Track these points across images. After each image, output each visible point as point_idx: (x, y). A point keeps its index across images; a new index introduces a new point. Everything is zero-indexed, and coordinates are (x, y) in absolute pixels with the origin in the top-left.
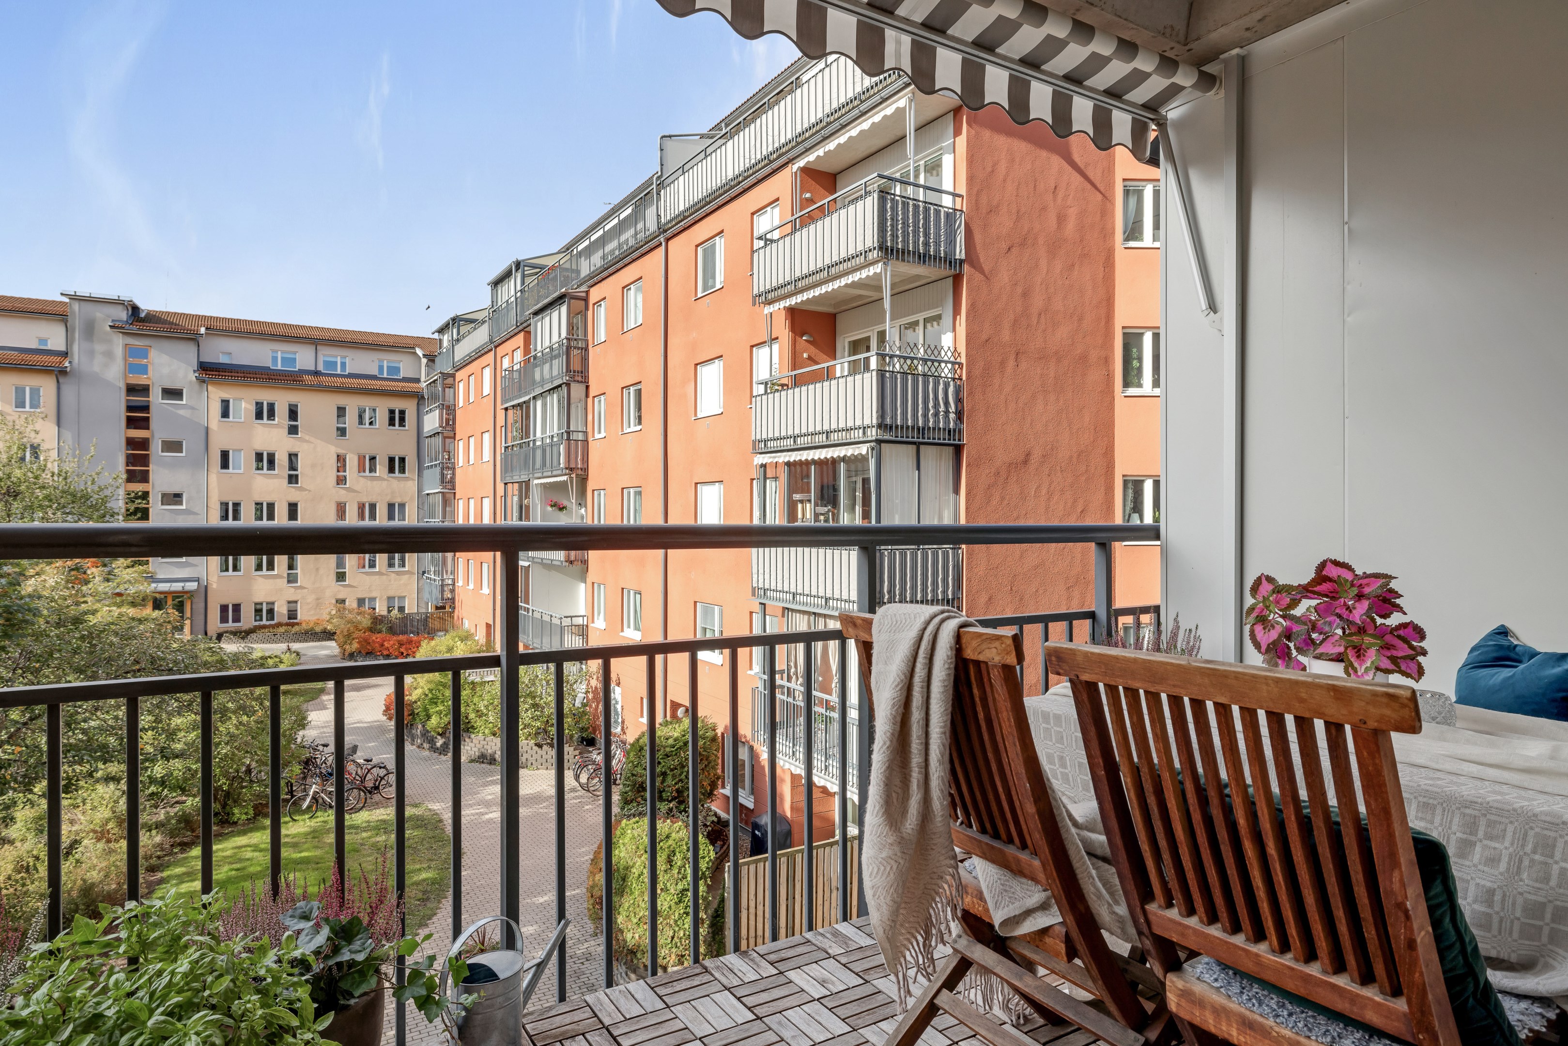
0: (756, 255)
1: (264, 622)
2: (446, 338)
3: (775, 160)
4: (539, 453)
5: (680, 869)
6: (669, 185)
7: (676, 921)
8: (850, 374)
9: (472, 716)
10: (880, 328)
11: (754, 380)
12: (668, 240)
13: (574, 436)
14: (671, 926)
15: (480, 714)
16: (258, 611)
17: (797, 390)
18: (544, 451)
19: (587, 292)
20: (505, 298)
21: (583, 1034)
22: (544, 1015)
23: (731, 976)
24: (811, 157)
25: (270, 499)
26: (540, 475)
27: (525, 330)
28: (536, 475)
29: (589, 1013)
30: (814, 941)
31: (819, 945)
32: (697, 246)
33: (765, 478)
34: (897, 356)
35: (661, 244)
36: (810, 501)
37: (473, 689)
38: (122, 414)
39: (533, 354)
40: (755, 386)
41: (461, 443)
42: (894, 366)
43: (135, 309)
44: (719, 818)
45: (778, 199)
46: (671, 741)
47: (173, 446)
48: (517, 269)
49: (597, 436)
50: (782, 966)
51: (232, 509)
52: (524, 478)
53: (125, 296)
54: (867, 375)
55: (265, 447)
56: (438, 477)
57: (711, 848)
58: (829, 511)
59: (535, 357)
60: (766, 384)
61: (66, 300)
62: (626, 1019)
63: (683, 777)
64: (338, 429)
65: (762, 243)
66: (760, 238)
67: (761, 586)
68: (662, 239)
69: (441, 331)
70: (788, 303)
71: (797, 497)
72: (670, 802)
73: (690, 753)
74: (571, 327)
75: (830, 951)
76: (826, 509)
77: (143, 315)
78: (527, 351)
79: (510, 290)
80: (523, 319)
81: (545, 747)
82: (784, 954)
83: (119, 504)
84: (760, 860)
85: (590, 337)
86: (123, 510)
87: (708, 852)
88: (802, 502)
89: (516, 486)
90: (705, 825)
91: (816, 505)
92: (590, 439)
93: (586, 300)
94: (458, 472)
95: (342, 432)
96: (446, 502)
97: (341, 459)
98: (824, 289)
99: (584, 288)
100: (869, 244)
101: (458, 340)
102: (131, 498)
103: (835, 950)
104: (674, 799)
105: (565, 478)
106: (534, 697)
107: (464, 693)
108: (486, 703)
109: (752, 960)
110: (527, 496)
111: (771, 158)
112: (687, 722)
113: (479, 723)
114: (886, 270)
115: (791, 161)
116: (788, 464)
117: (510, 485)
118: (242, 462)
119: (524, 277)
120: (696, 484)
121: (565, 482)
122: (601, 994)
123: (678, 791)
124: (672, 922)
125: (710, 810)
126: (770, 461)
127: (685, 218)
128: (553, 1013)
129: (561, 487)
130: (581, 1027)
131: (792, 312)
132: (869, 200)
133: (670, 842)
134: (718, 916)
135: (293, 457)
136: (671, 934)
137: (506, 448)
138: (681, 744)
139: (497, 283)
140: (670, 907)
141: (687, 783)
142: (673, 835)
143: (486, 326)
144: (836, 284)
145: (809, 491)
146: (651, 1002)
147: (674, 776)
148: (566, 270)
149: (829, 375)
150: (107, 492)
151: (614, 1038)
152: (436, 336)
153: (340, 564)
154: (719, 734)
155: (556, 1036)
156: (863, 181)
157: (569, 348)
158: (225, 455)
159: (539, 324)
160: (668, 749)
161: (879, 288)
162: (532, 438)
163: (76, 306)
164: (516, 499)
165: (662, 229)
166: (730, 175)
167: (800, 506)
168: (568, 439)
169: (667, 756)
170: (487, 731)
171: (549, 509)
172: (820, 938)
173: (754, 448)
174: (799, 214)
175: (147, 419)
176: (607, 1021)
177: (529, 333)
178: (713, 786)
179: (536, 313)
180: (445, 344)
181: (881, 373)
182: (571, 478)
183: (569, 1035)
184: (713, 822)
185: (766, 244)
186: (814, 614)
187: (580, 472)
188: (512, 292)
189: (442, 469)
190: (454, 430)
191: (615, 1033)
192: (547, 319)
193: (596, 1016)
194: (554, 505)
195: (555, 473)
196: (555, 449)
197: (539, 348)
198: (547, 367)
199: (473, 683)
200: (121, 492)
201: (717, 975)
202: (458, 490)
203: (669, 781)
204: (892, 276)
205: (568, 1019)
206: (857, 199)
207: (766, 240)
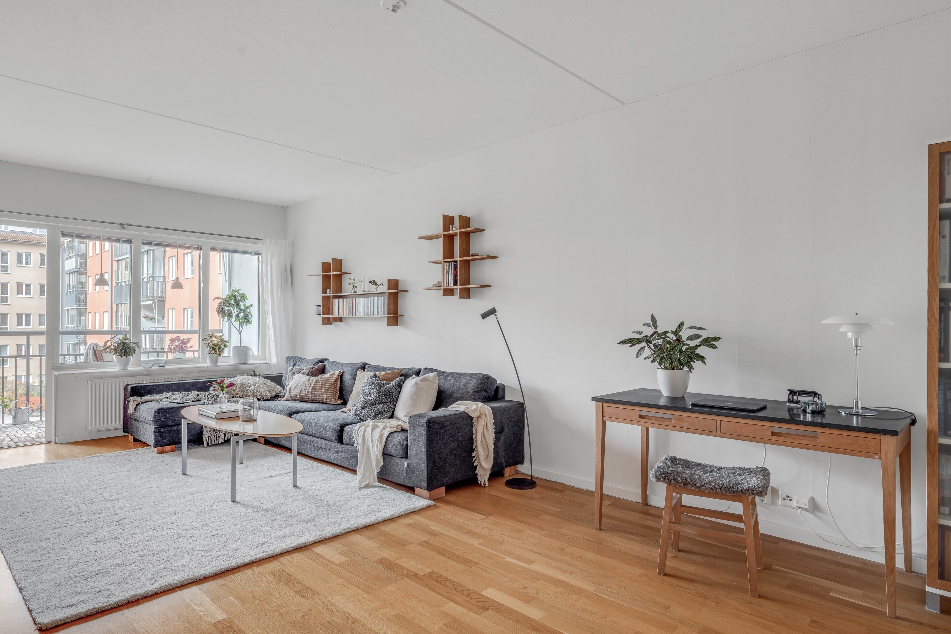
13: (156, 279)
64: (2, 266)
92: (167, 280)
94: (88, 296)
95: (5, 268)
96: (80, 315)
117: (120, 305)
121: (151, 305)
129: (149, 307)
168: (153, 281)
182: (155, 302)
187: (160, 299)
189: (78, 294)
190: (86, 269)
195: (145, 299)
202: (88, 307)
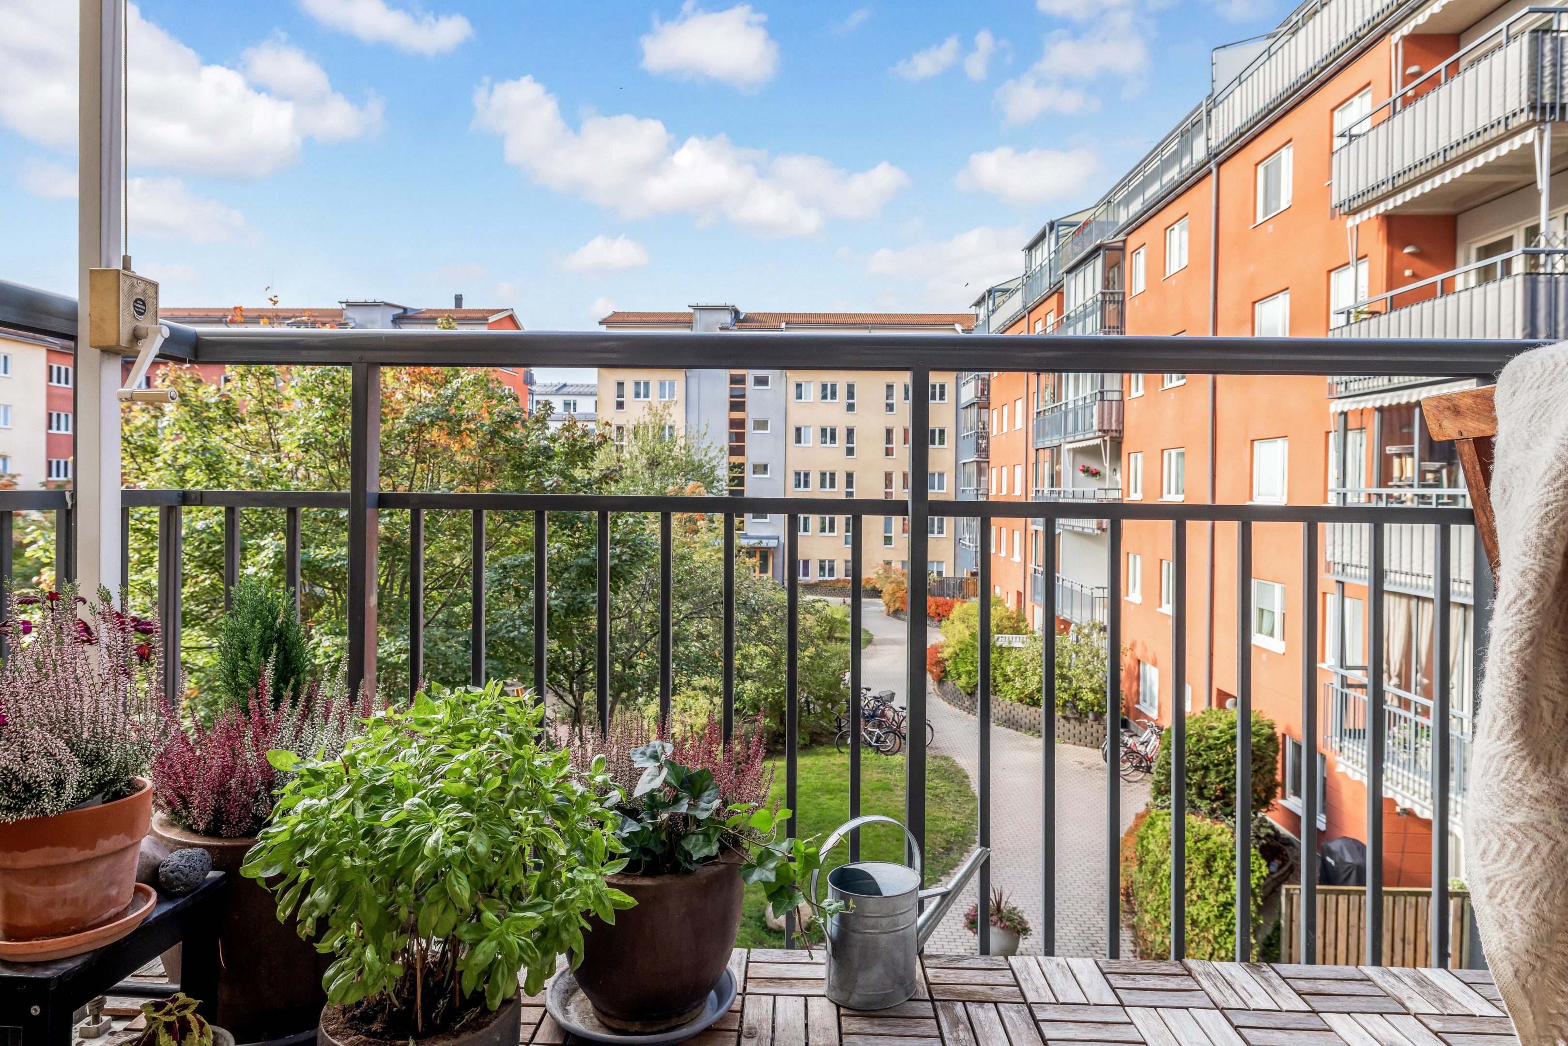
0: (1335, 157)
1: (827, 578)
2: (982, 312)
3: (1365, 36)
4: (1071, 417)
5: (1222, 877)
6: (1222, 102)
7: (1215, 937)
8: (1479, 284)
9: (1000, 679)
10: (1530, 223)
11: (1332, 310)
12: (1219, 165)
13: (1108, 396)
14: (1209, 941)
15: (1007, 680)
16: (822, 568)
17: (1394, 315)
18: (1076, 414)
19: (1125, 241)
20: (1039, 262)
21: (996, 1003)
22: (953, 963)
23: (1228, 992)
24: (1421, 18)
25: (832, 469)
26: (1072, 439)
27: (1057, 290)
28: (1068, 440)
29: (1009, 980)
30: (1379, 981)
31: (1389, 990)
32: (1257, 165)
33: (1346, 430)
34: (1559, 252)
35: (1210, 172)
36: (1411, 455)
37: (1001, 653)
38: (726, 400)
39: (1065, 314)
40: (1332, 316)
41: (995, 412)
42: (1553, 266)
43: (737, 312)
44: (1277, 832)
45: (1369, 84)
46: (1215, 733)
47: (761, 425)
48: (1051, 229)
49: (1134, 394)
50: (1318, 1003)
51: (802, 479)
52: (1056, 443)
53: (730, 303)
54: (1507, 283)
55: (828, 424)
56: (974, 446)
57: (1263, 862)
58: (1442, 467)
59: (1068, 317)
60: (1349, 313)
61: (691, 310)
62: (1058, 1003)
63: (1229, 775)
64: (887, 405)
65: (1345, 140)
66: (1342, 135)
67: (1338, 559)
68: (1212, 165)
69: (978, 304)
70: (1382, 208)
71: (1391, 450)
72: (1214, 801)
73: (1238, 749)
74: (1107, 282)
75: (1408, 1004)
76: (1437, 465)
77: (742, 317)
78: (1060, 311)
79: (1042, 254)
80: (1057, 280)
81: (1072, 721)
82: (1322, 986)
83: (723, 472)
84: (1331, 892)
85: (1127, 290)
86: (727, 478)
87: (1261, 869)
88: (1399, 456)
89: (1048, 452)
90: (1258, 837)
91: (1421, 459)
92: (1127, 399)
93: (1122, 249)
94: (992, 441)
95: (890, 407)
96: (980, 472)
97: (889, 432)
98: (1438, 181)
99: (1121, 237)
100: (1513, 105)
101: (993, 311)
102: (733, 467)
103: (1418, 1004)
104: (1218, 798)
105: (1098, 441)
106: (1062, 667)
107: (993, 656)
108: (1013, 668)
109: (1267, 980)
110: (1059, 462)
111: (1359, 34)
112: (1235, 714)
113: (1006, 687)
114: (1541, 139)
115: (1389, 31)
116: (1380, 409)
117: (1041, 451)
118: (811, 436)
119: (1058, 238)
120: (1253, 441)
121: (1098, 446)
122: (1032, 962)
123: (1223, 790)
124: (1211, 937)
125: (1263, 820)
126: (1353, 408)
127: (1242, 135)
128: (964, 964)
129: (1093, 452)
130: (995, 993)
131: (1390, 220)
132: (1514, 47)
133: (1210, 844)
134: (1271, 945)
135: (850, 432)
136: (1210, 950)
137: (1038, 413)
138: (1228, 737)
139: (1031, 248)
140: (1208, 919)
141: (1235, 783)
142: (1214, 837)
143: (1020, 292)
144: (1458, 171)
145: (1410, 441)
146: (1098, 991)
147: (1218, 773)
148: (1103, 223)
149: (1447, 288)
150: (714, 463)
151: (1036, 1023)
152: (973, 310)
153: (888, 527)
154: (1279, 735)
155: (959, 994)
156: (1503, 25)
157: (1104, 302)
158: (798, 430)
159: (1073, 282)
160: (1211, 741)
161: (1530, 168)
162: (1064, 401)
163: (697, 314)
164: (1047, 465)
165: (1212, 155)
166: (1302, 70)
167: (1396, 461)
168: (1102, 400)
169: (1210, 748)
170: (1014, 697)
171: (1082, 475)
172: (1392, 980)
173: (1330, 391)
174: (1401, 92)
175: (743, 403)
176: (1031, 997)
177: (1062, 293)
178: (1270, 792)
179: (1069, 272)
180: (981, 317)
181: (1531, 276)
182: (1105, 441)
183: (977, 998)
184: (1268, 835)
185: (1350, 141)
186: (1418, 598)
187: (1114, 434)
188: (1046, 255)
189: (978, 438)
190: (988, 399)
191: (1039, 1015)
192: (1081, 276)
193: (1018, 985)
194: (1086, 471)
195: (1087, 436)
196: (1088, 411)
197: (1072, 307)
198: (1080, 324)
199: (1001, 647)
200: (725, 463)
201: (1205, 984)
202: (992, 459)
203: (1212, 776)
204: (1553, 147)
205: (981, 977)
206: (1492, 51)
207: (1351, 136)
